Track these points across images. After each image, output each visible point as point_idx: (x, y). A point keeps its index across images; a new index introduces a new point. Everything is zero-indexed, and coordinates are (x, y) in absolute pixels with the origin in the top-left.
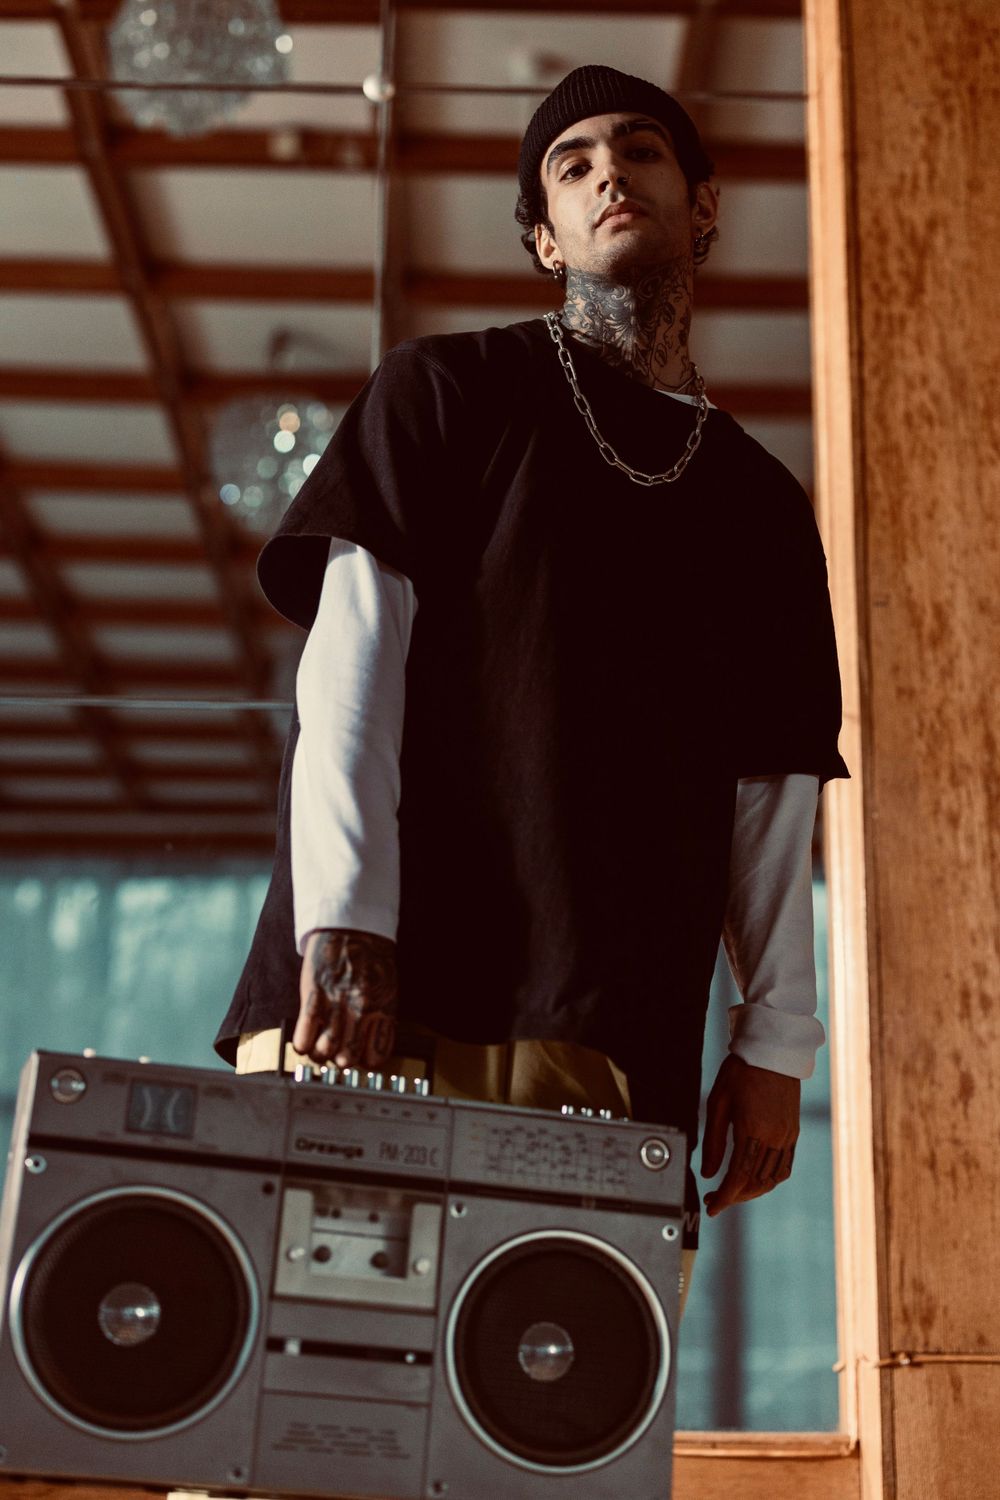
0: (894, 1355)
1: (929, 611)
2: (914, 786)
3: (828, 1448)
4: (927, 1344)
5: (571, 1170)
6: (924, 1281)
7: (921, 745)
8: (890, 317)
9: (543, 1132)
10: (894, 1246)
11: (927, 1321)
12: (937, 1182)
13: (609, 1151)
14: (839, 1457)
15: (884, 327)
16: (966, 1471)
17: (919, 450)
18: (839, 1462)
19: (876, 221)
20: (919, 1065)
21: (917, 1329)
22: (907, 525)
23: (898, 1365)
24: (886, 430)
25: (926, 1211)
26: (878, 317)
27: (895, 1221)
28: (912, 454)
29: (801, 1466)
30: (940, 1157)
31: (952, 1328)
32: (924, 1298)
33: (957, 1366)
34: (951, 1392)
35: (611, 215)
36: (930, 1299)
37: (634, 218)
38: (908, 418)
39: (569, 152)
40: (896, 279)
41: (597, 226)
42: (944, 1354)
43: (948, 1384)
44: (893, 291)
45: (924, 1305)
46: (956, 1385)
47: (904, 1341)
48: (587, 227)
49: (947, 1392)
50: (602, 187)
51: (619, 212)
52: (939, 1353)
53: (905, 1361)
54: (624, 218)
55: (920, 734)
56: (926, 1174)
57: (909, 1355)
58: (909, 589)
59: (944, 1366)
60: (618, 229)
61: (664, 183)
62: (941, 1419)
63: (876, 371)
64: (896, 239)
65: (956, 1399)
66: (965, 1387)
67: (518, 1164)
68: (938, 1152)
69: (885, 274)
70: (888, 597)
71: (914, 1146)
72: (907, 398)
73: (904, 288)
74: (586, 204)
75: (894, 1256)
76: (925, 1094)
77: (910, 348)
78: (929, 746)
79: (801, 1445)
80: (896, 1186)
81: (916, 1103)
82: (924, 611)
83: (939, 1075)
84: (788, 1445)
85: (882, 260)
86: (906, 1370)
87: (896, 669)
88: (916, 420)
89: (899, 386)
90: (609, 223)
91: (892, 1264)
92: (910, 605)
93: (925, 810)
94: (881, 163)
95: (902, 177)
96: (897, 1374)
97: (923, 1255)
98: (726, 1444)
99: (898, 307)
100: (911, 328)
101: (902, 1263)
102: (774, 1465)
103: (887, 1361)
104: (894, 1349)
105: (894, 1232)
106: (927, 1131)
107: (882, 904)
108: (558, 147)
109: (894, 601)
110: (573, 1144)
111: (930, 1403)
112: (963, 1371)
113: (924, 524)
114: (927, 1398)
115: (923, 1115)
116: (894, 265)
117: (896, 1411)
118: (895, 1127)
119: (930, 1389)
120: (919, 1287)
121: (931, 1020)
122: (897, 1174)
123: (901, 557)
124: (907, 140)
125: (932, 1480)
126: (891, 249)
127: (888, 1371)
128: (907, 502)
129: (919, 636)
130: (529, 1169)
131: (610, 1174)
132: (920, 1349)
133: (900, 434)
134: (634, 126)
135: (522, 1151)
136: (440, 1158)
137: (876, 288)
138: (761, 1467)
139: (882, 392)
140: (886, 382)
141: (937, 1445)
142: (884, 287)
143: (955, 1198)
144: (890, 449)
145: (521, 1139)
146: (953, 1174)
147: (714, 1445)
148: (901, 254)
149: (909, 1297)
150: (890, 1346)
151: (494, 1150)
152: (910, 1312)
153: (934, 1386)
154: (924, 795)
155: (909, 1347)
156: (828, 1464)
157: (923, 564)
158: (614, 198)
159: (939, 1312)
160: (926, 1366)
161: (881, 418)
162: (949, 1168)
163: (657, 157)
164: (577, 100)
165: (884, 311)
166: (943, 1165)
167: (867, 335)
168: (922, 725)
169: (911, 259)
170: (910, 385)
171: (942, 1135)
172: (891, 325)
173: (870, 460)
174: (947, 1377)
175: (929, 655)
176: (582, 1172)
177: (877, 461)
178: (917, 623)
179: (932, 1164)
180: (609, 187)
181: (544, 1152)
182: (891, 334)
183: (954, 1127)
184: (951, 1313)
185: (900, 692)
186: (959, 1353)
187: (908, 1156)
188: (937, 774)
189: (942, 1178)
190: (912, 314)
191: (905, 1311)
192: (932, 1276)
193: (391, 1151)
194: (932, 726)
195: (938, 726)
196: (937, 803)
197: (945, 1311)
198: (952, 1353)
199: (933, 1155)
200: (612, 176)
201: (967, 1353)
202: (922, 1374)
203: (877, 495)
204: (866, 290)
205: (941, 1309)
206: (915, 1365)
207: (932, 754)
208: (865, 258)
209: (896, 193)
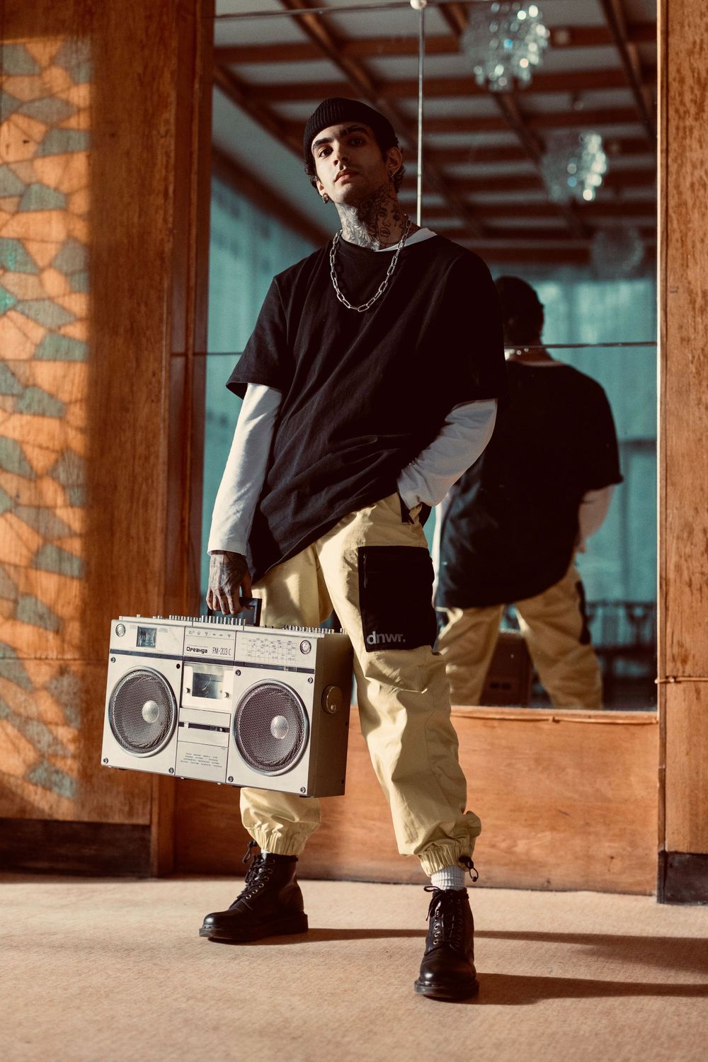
0: (667, 677)
1: (700, 294)
2: (688, 391)
3: (646, 719)
4: (684, 672)
5: (275, 655)
6: (684, 642)
7: (693, 368)
8: (685, 128)
9: (266, 640)
10: (669, 624)
11: (684, 661)
12: (692, 594)
13: (290, 647)
14: (651, 724)
15: (681, 134)
16: (701, 732)
17: (698, 204)
18: (651, 726)
19: (678, 71)
20: (685, 535)
21: (679, 665)
22: (690, 246)
23: (669, 682)
24: (680, 193)
25: (686, 607)
26: (678, 128)
27: (670, 613)
28: (694, 204)
29: (632, 728)
30: (694, 582)
31: (697, 665)
32: (684, 650)
33: (699, 683)
34: (695, 694)
35: (341, 176)
36: (686, 651)
37: (350, 177)
38: (692, 185)
39: (322, 144)
40: (688, 104)
41: (336, 181)
42: (692, 677)
43: (694, 691)
44: (687, 112)
45: (683, 653)
46: (698, 692)
47: (672, 671)
48: (332, 181)
49: (693, 695)
50: (336, 162)
51: (344, 175)
52: (690, 676)
53: (672, 680)
54: (346, 177)
55: (692, 362)
56: (687, 589)
57: (675, 678)
58: (689, 283)
59: (692, 683)
60: (344, 183)
61: (368, 156)
62: (689, 709)
63: (675, 160)
64: (689, 81)
65: (697, 699)
66: (702, 693)
67: (258, 654)
68: (693, 579)
69: (682, 103)
70: (678, 288)
71: (681, 575)
72: (692, 174)
73: (693, 110)
74: (330, 170)
75: (669, 630)
76: (688, 550)
77: (695, 145)
78: (696, 369)
79: (633, 718)
80: (671, 596)
81: (683, 554)
82: (697, 294)
83: (696, 540)
84: (627, 718)
85: (681, 94)
86: (673, 685)
87: (681, 327)
88: (696, 186)
89: (688, 168)
90: (341, 179)
91: (667, 634)
92: (690, 292)
93: (693, 403)
94: (683, 37)
95: (695, 43)
96: (668, 686)
97: (684, 629)
98: (596, 717)
99: (689, 122)
100: (696, 133)
101: (673, 633)
102: (620, 727)
103: (664, 680)
104: (667, 674)
105: (669, 619)
106: (688, 568)
107: (669, 453)
108: (317, 142)
109: (681, 290)
110: (276, 644)
111: (685, 700)
112: (702, 685)
113: (698, 245)
114: (683, 698)
115: (686, 561)
116: (688, 97)
117: (667, 704)
118: (671, 566)
119: (685, 693)
120: (681, 645)
121: (692, 512)
122: (672, 590)
123: (685, 266)
124: (698, 20)
125: (684, 736)
126: (686, 88)
127: (664, 685)
128: (690, 234)
129: (694, 308)
130: (262, 655)
131: (289, 656)
132: (680, 674)
133: (688, 196)
134: (351, 130)
135: (259, 648)
136: (232, 652)
137: (677, 111)
138: (613, 727)
139: (678, 173)
140: (681, 166)
141: (687, 720)
142: (682, 110)
143: (701, 601)
144: (682, 204)
145: (258, 643)
146: (701, 590)
147: (590, 717)
148: (692, 89)
149: (676, 650)
150: (665, 673)
151: (250, 649)
152: (676, 657)
153: (687, 692)
154: (693, 396)
155: (675, 674)
156: (645, 727)
157: (698, 269)
158: (341, 168)
159: (691, 658)
160: (683, 683)
161: (677, 187)
162: (699, 586)
163: (364, 143)
164: (323, 118)
165: (681, 125)
166: (696, 584)
167: (671, 140)
168: (693, 357)
169: (697, 92)
170: (694, 167)
171: (696, 570)
172: (685, 133)
173: (670, 211)
174: (694, 688)
175: (699, 319)
176: (280, 656)
177: (675, 212)
178: (693, 302)
179: (690, 585)
180: (339, 162)
181: (267, 648)
182: (684, 138)
183: (702, 566)
184: (696, 657)
185: (682, 339)
186: (700, 676)
187: (678, 581)
188: (700, 384)
189: (695, 591)
190: (697, 124)
191: (673, 657)
192: (688, 640)
193: (216, 650)
194: (699, 358)
195: (702, 358)
196: (700, 400)
197: (694, 657)
198: (696, 677)
199: (691, 580)
200: (339, 157)
201: (704, 677)
202: (681, 686)
203: (674, 231)
204: (671, 112)
205: (692, 656)
206: (677, 682)
207: (698, 373)
208: (672, 94)
209: (690, 53)
